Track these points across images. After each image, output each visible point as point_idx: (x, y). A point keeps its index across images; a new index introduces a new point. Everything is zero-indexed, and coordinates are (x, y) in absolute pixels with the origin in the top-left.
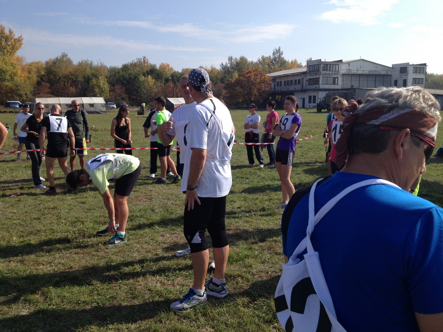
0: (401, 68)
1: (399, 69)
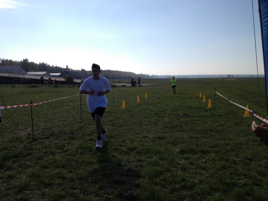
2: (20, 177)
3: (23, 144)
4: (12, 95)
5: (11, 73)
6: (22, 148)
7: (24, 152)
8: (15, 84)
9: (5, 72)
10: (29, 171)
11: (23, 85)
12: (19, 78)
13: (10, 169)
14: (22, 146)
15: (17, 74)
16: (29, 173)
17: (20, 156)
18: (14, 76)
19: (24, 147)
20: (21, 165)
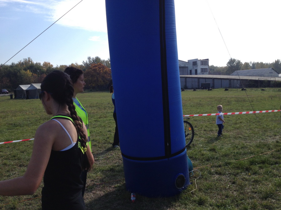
0: (193, 62)
1: (192, 63)
2: (266, 183)
3: (271, 151)
4: (261, 99)
5: (261, 76)
6: (269, 155)
7: (271, 159)
8: (265, 87)
9: (256, 76)
10: (275, 180)
11: (274, 88)
12: (269, 81)
13: (256, 174)
14: (269, 153)
15: (268, 77)
16: (275, 181)
17: (267, 163)
18: (265, 79)
19: (271, 154)
20: (268, 172)
